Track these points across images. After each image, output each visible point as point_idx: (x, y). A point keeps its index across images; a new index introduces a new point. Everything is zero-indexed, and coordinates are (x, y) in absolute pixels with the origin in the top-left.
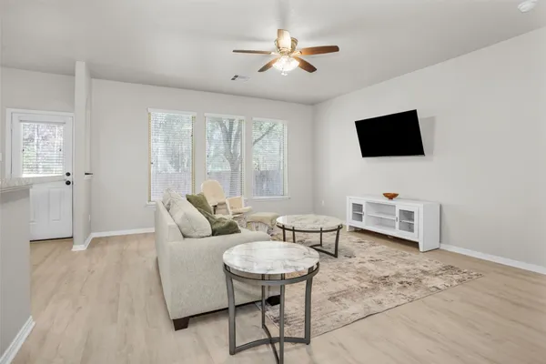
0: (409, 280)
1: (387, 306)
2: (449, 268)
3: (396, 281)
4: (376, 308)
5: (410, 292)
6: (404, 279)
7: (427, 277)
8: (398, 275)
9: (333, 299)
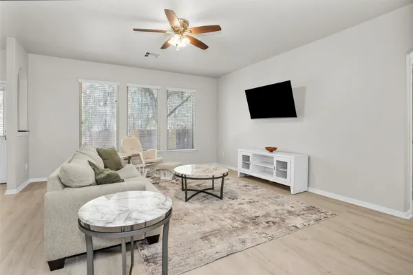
0: (275, 220)
1: (249, 245)
2: (311, 209)
3: (263, 220)
4: (239, 246)
5: (272, 231)
6: (272, 219)
7: (291, 217)
8: (267, 215)
9: (205, 237)
